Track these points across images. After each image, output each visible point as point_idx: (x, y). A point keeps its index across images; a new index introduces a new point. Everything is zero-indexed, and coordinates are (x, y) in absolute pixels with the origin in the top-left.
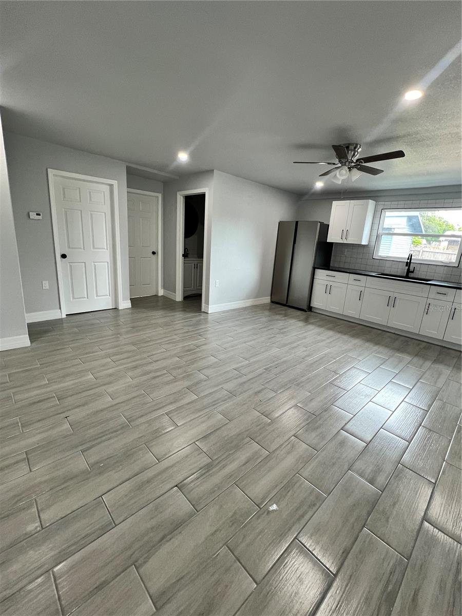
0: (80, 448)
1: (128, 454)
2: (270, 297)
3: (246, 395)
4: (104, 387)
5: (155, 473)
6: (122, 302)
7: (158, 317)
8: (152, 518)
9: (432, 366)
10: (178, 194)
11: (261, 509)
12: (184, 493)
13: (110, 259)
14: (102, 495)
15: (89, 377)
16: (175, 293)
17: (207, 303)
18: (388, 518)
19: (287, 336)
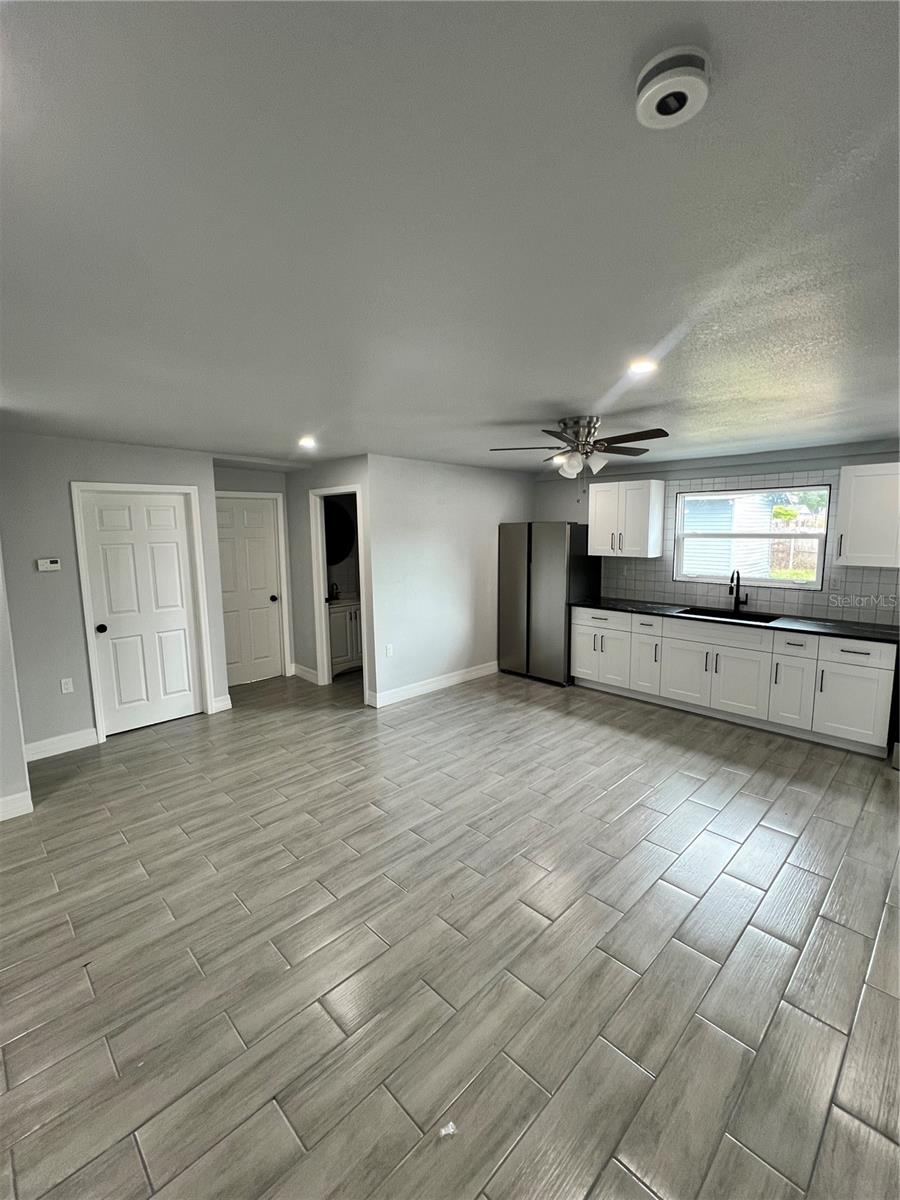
0: (107, 1030)
1: (193, 1035)
2: (496, 662)
3: (427, 886)
4: (161, 892)
5: (237, 1073)
6: (213, 699)
7: (281, 724)
8: (223, 1172)
9: (789, 787)
10: (310, 495)
11: (424, 1134)
12: (288, 1113)
13: (189, 623)
14: (135, 1131)
15: (137, 872)
16: (316, 669)
17: (373, 688)
18: (660, 1133)
19: (520, 745)
